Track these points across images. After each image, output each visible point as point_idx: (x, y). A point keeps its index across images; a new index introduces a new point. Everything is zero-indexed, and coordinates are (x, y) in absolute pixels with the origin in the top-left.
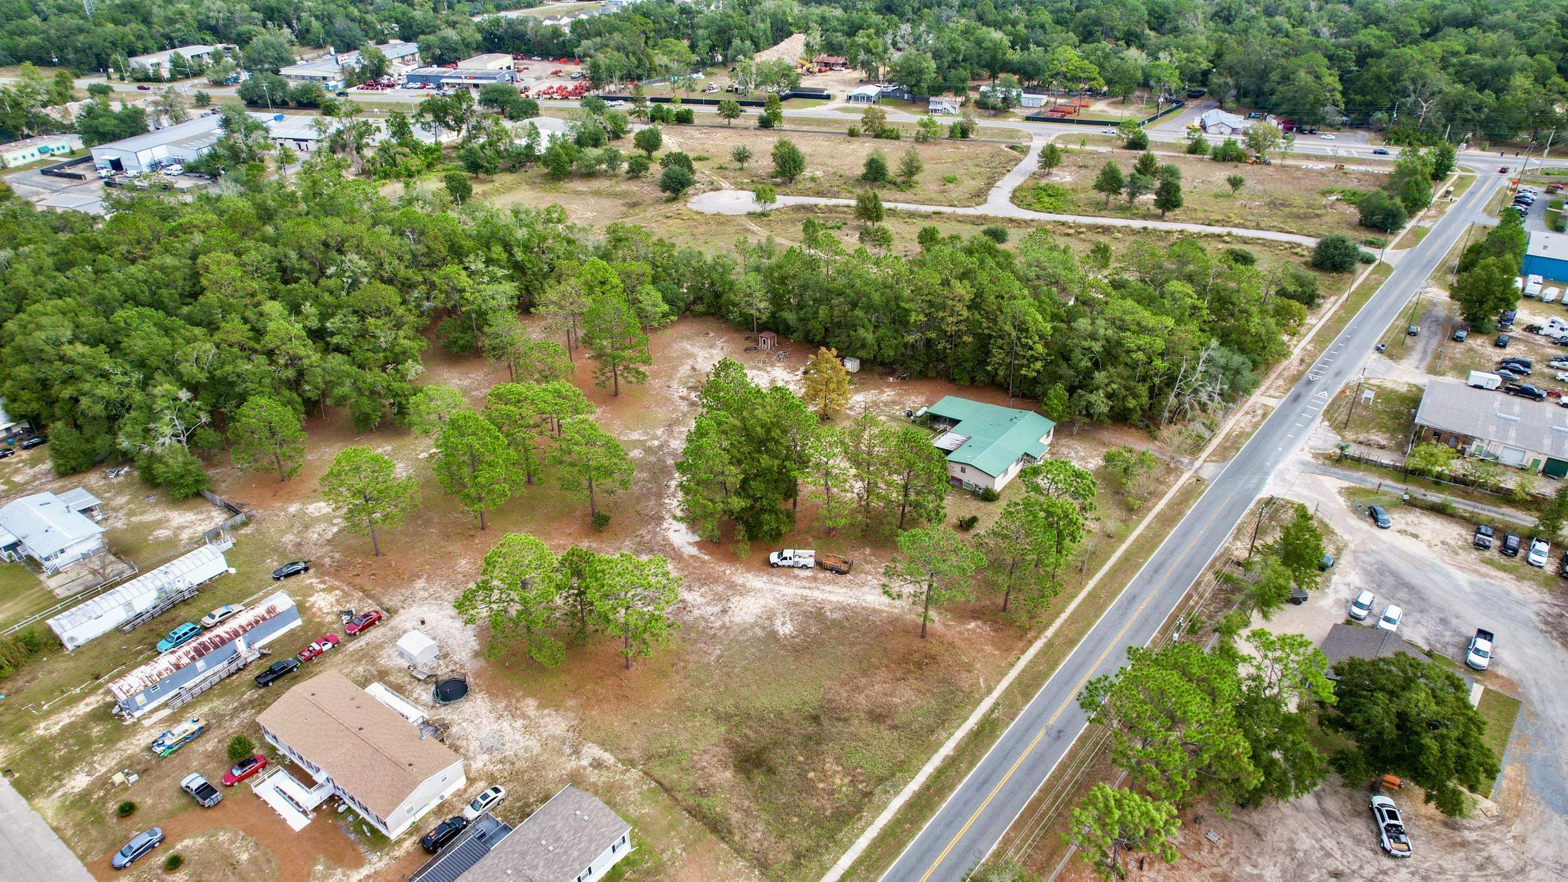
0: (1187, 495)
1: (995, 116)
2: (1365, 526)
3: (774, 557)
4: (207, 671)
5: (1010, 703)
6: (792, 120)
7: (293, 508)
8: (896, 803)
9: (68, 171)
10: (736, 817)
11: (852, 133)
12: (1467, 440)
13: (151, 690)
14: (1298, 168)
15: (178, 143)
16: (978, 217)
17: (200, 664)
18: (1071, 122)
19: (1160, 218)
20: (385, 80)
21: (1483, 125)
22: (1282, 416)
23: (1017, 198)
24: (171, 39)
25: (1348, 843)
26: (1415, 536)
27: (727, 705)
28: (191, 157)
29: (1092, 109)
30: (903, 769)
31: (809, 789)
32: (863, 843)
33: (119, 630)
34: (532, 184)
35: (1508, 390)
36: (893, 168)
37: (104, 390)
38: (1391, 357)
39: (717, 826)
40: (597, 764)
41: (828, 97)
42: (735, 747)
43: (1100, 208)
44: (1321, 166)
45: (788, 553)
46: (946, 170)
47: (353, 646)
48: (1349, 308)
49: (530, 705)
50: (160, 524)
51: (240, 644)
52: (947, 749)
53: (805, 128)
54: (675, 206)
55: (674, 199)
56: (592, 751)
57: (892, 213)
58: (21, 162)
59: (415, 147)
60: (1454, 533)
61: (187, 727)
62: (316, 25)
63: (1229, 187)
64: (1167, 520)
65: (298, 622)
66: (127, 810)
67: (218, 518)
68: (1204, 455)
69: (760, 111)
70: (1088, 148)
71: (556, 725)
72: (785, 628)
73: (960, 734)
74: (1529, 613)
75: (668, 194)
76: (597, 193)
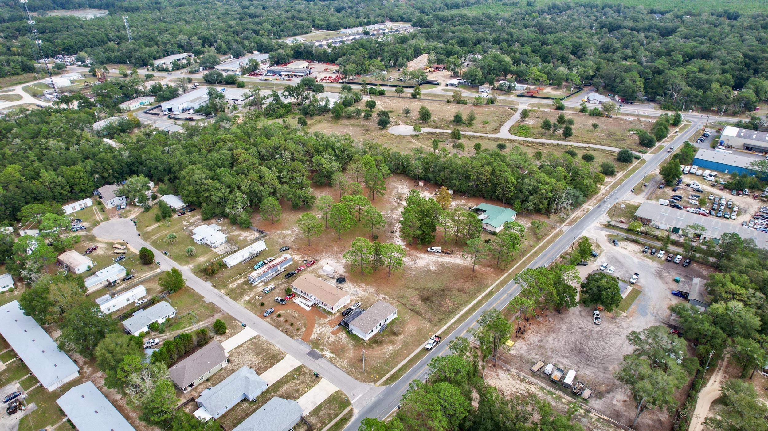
0: (557, 235)
1: (505, 94)
2: (611, 246)
3: (429, 249)
4: (271, 274)
5: (497, 288)
6: (425, 95)
7: (279, 232)
8: (466, 309)
9: (153, 112)
10: (423, 311)
11: (448, 101)
12: (650, 221)
13: (259, 277)
14: (622, 119)
15: (192, 101)
16: (496, 138)
17: (270, 271)
18: (535, 97)
19: (564, 140)
20: (257, 72)
21: (699, 103)
22: (593, 212)
23: (511, 131)
24: (167, 52)
25: (585, 321)
26: (626, 249)
27: (418, 286)
28: (197, 107)
29: (545, 91)
30: (468, 302)
31: (442, 306)
32: (457, 317)
33: (241, 263)
34: (328, 121)
35: (671, 206)
36: (465, 117)
37: (219, 194)
38: (635, 194)
39: (418, 313)
41: (438, 84)
42: (422, 296)
43: (542, 136)
44: (632, 118)
45: (433, 248)
46: (485, 118)
47: (309, 269)
48: (626, 176)
49: (363, 285)
50: (239, 235)
51: (279, 267)
52: (480, 297)
53: (430, 98)
54: (383, 131)
55: (383, 129)
56: (383, 296)
57: (464, 136)
58: (135, 108)
59: (282, 105)
60: (637, 248)
61: (270, 286)
62: (224, 45)
63: (592, 128)
64: (549, 242)
65: (292, 262)
66: (262, 304)
67: (257, 235)
68: (564, 224)
69: (412, 90)
70: (541, 109)
71: (371, 289)
72: (433, 268)
73: (483, 294)
74: (653, 270)
75: (381, 127)
76: (353, 125)
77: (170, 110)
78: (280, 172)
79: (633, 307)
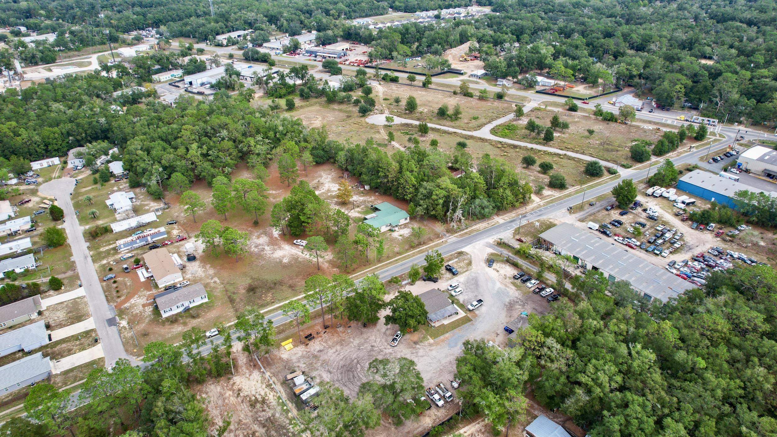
0: (436, 246)
1: (525, 89)
2: (484, 265)
3: (295, 242)
4: (140, 243)
6: (437, 84)
7: (179, 207)
8: (277, 306)
9: (177, 84)
10: (238, 300)
11: (455, 93)
12: (552, 245)
13: (125, 245)
14: (638, 127)
15: (211, 77)
16: (469, 136)
17: (138, 241)
18: (556, 95)
19: (544, 145)
20: (298, 51)
22: (500, 226)
23: (494, 129)
24: (233, 28)
26: (498, 271)
27: (256, 276)
28: (214, 81)
29: (575, 89)
30: (286, 299)
31: (261, 298)
33: (126, 230)
34: (320, 104)
35: (600, 231)
36: (450, 112)
38: (570, 213)
39: (232, 301)
40: (215, 282)
41: (462, 74)
42: (250, 286)
43: (524, 138)
44: (651, 127)
45: (299, 241)
46: (475, 113)
47: (176, 244)
48: (577, 192)
49: (208, 266)
50: (147, 205)
51: (149, 238)
53: (445, 89)
54: (362, 119)
55: (361, 117)
56: (216, 279)
57: (433, 129)
60: (510, 271)
61: (130, 255)
63: (587, 134)
65: (166, 236)
66: (111, 270)
67: (162, 205)
68: (456, 235)
69: (423, 78)
70: (549, 108)
71: (211, 272)
72: (285, 261)
74: (507, 300)
75: (361, 114)
76: (340, 110)
77: (191, 83)
78: (209, 149)
79: (447, 335)
